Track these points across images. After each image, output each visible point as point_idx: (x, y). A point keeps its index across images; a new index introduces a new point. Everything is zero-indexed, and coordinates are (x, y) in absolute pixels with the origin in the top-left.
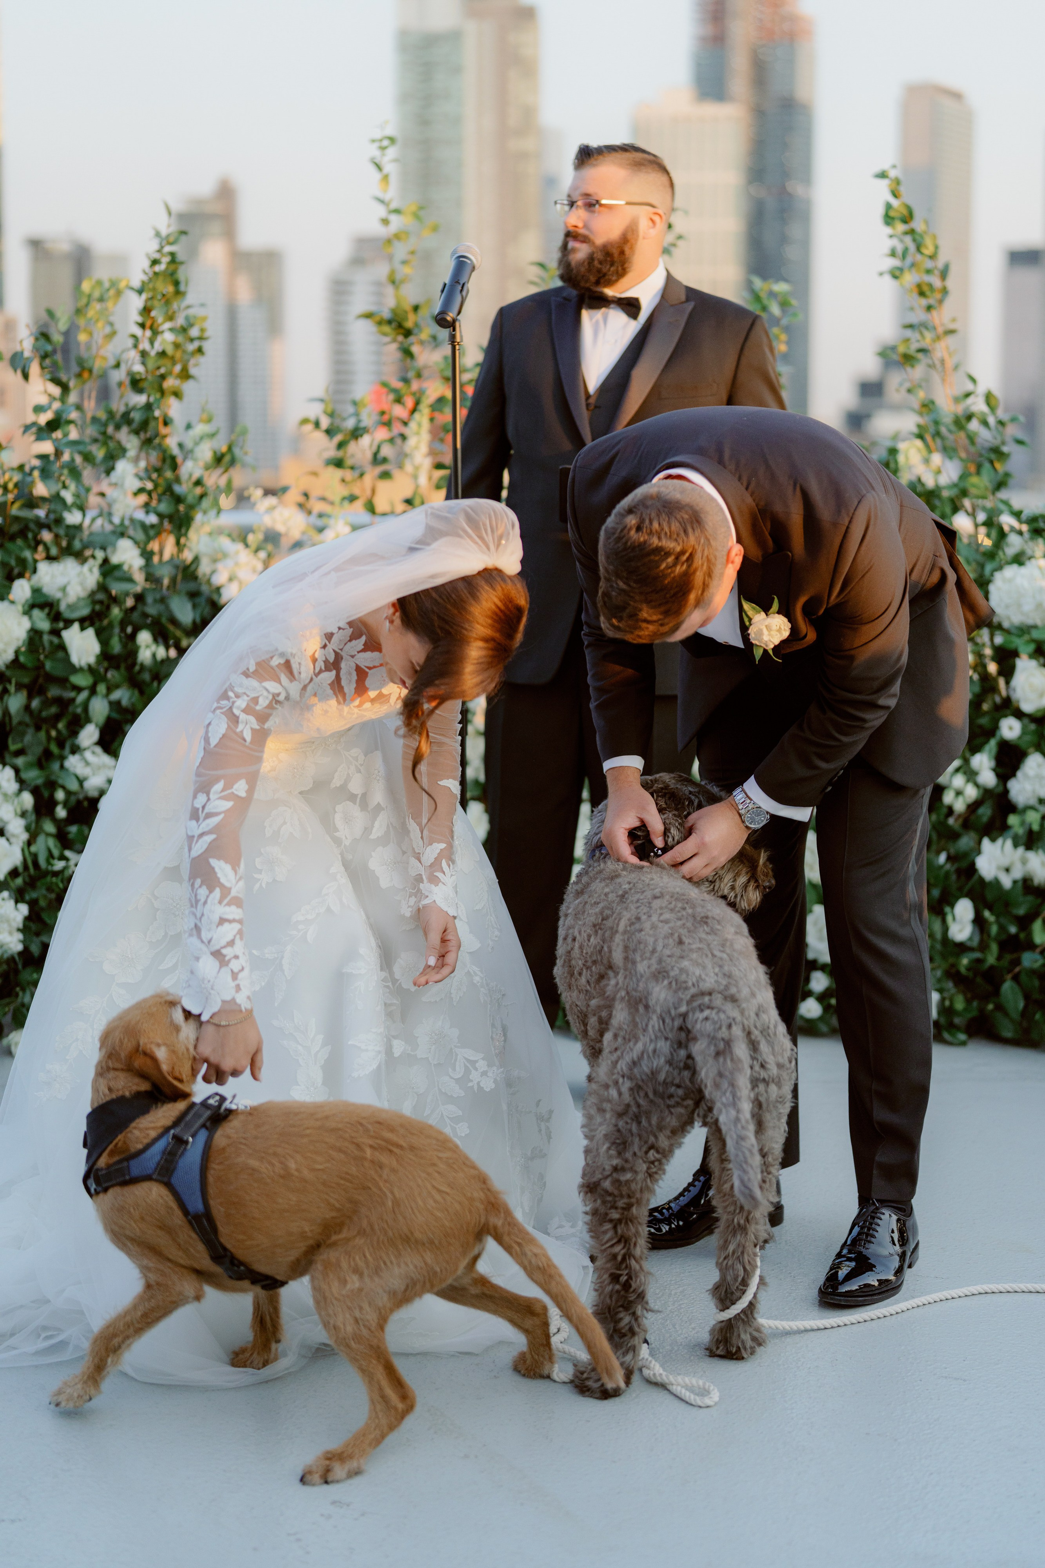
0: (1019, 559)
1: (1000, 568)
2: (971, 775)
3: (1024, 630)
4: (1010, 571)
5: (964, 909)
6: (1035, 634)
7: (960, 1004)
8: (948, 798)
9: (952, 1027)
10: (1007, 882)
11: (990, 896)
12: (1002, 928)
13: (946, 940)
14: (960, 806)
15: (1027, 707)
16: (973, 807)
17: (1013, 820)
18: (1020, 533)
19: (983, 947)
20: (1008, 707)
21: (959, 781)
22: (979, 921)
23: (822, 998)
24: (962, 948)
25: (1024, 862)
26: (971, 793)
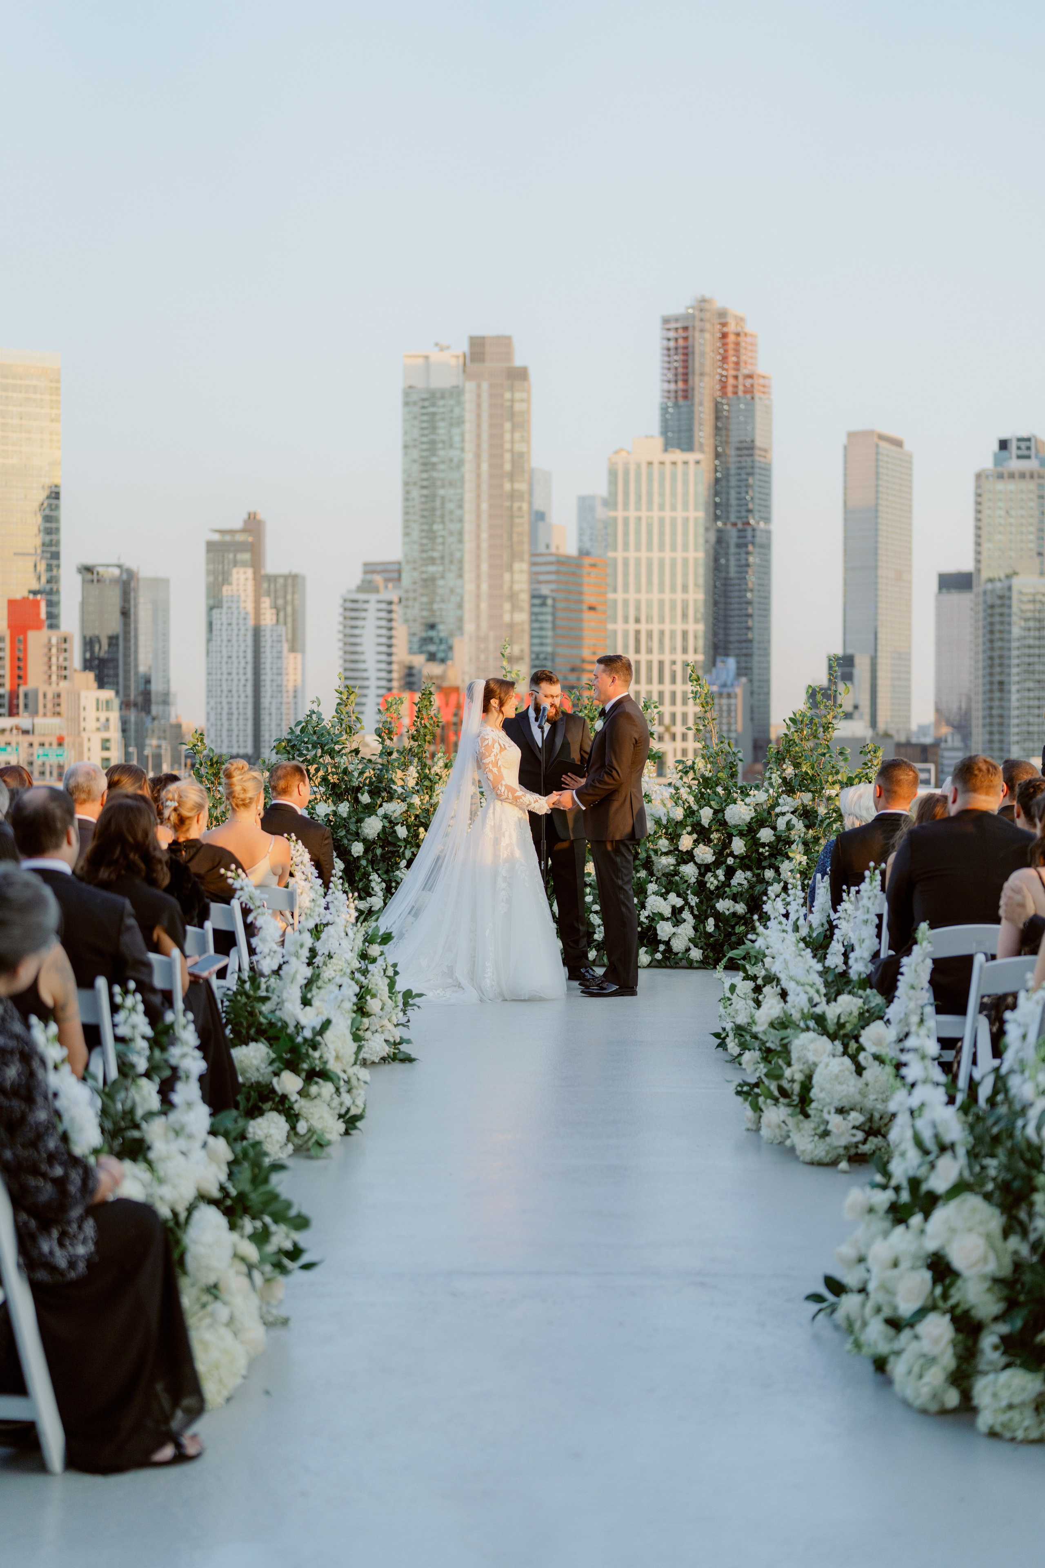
0: (735, 802)
1: (727, 805)
2: (716, 877)
3: (736, 826)
4: (731, 806)
5: (711, 921)
6: (739, 828)
7: (711, 955)
8: (708, 885)
9: (708, 963)
10: (727, 913)
11: (721, 918)
12: (725, 929)
13: (706, 933)
14: (712, 888)
15: (736, 853)
16: (717, 888)
17: (727, 889)
18: (737, 793)
19: (720, 935)
20: (731, 854)
21: (712, 879)
22: (716, 926)
23: (663, 953)
24: (710, 935)
25: (734, 907)
26: (716, 882)
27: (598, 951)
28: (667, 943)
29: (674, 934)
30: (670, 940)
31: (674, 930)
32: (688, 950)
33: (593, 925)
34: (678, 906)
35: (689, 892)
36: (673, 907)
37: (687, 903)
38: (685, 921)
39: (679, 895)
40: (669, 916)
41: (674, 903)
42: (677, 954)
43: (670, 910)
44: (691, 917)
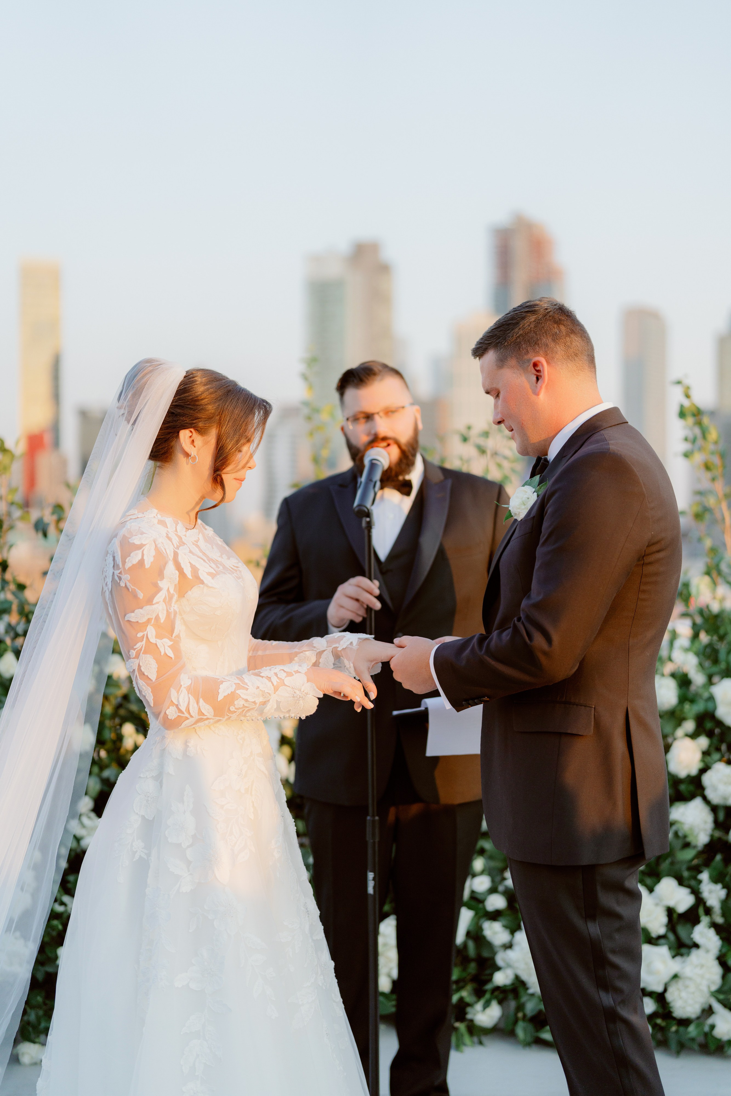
27: (500, 1002)
28: (660, 998)
29: (675, 976)
30: (665, 990)
31: (675, 965)
32: (708, 1011)
33: (489, 945)
34: (682, 908)
35: (705, 876)
36: (670, 911)
37: (700, 901)
38: (696, 946)
39: (681, 882)
40: (662, 930)
41: (671, 904)
42: (685, 1022)
43: (664, 919)
44: (711, 933)
